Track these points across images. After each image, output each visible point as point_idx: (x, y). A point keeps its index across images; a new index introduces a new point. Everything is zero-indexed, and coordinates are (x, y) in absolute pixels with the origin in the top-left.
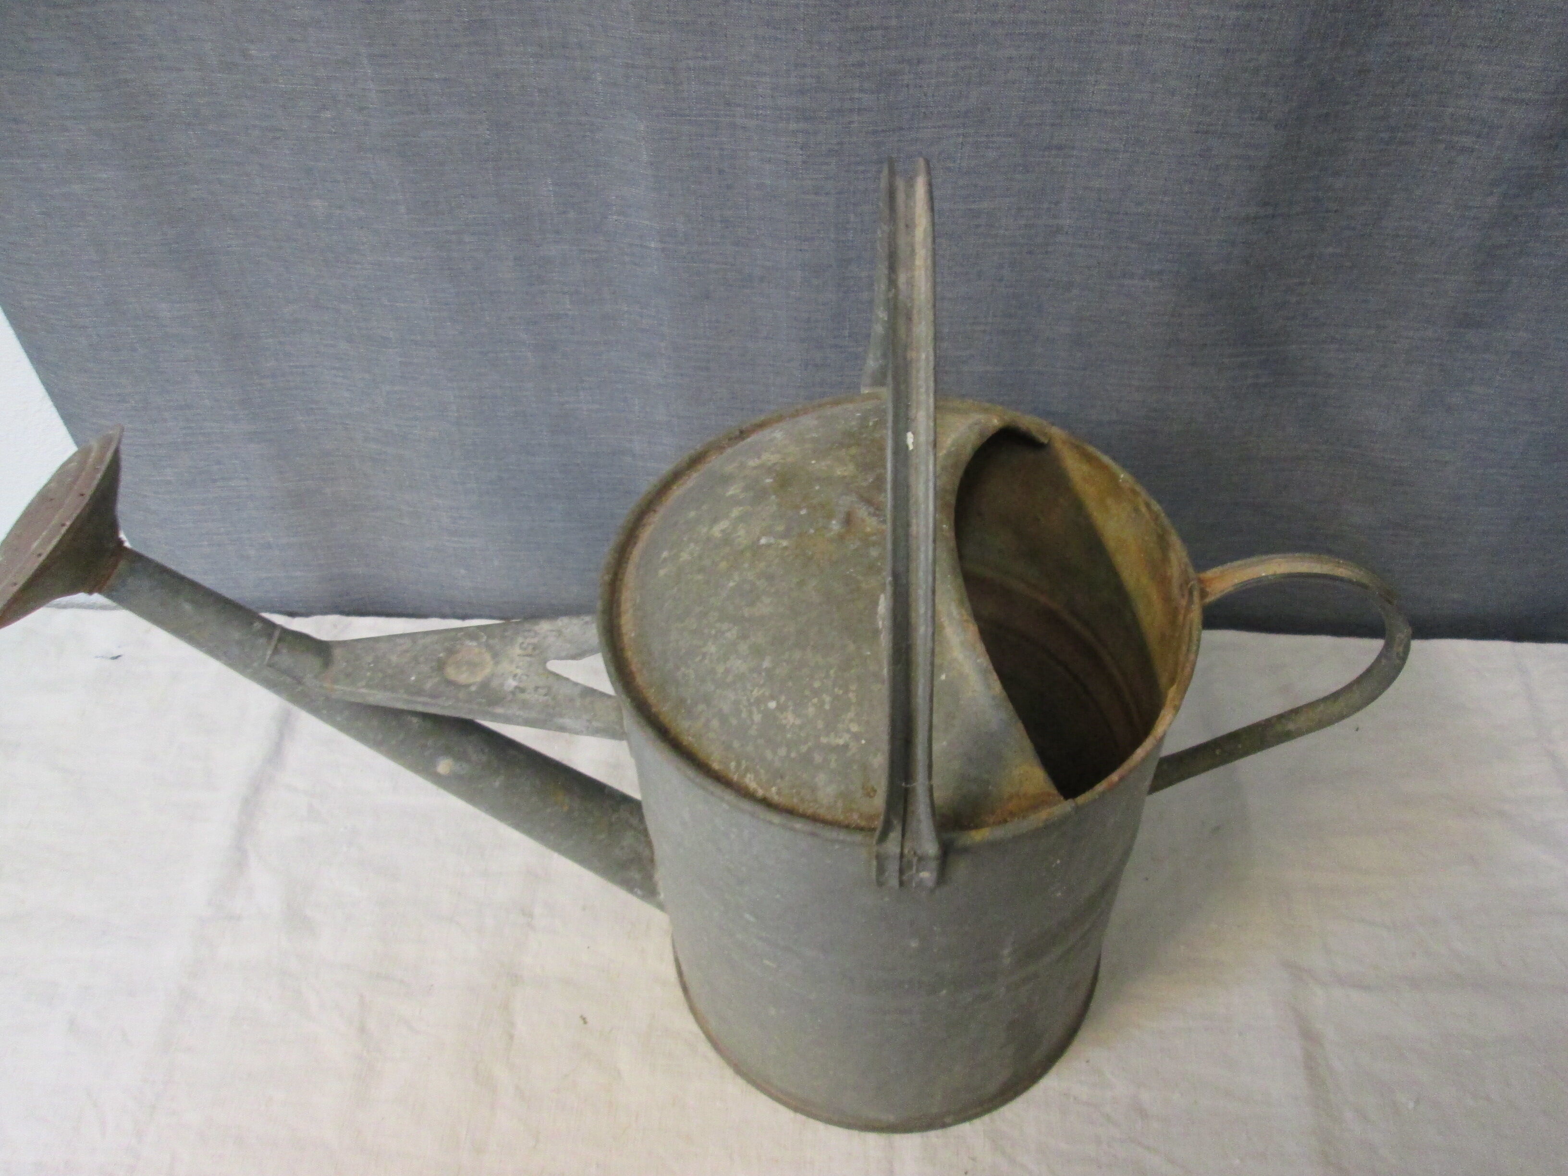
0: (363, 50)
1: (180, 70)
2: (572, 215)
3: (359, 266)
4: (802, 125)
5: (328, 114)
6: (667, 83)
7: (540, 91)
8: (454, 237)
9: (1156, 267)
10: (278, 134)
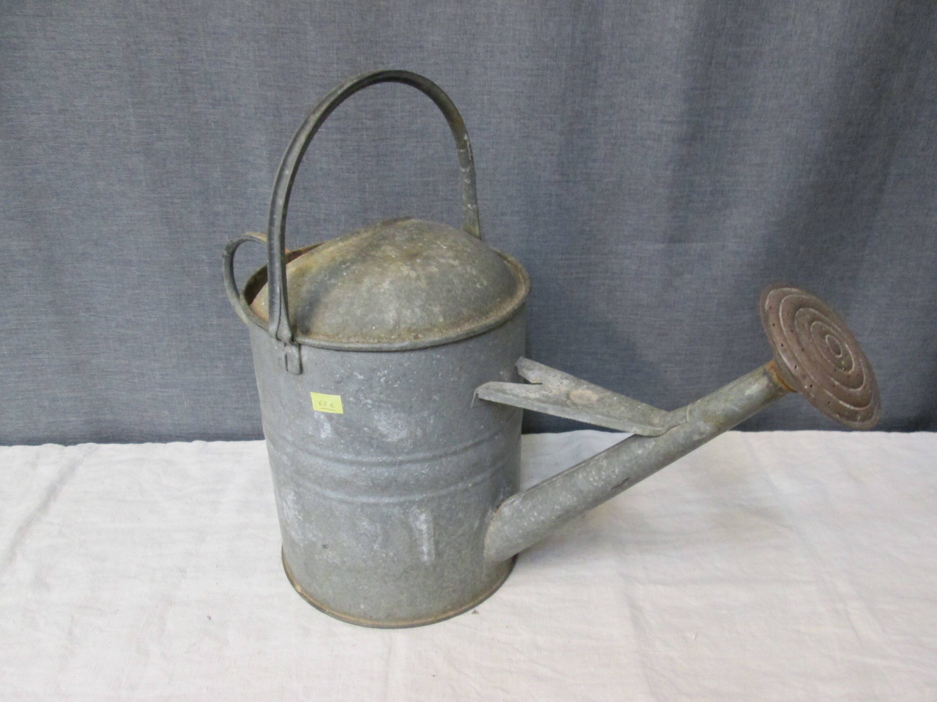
0: (129, 100)
1: (39, 114)
2: (229, 188)
3: (120, 219)
4: (339, 136)
5: (110, 134)
6: (275, 116)
7: (215, 122)
8: (169, 200)
9: (516, 209)
10: (84, 146)
